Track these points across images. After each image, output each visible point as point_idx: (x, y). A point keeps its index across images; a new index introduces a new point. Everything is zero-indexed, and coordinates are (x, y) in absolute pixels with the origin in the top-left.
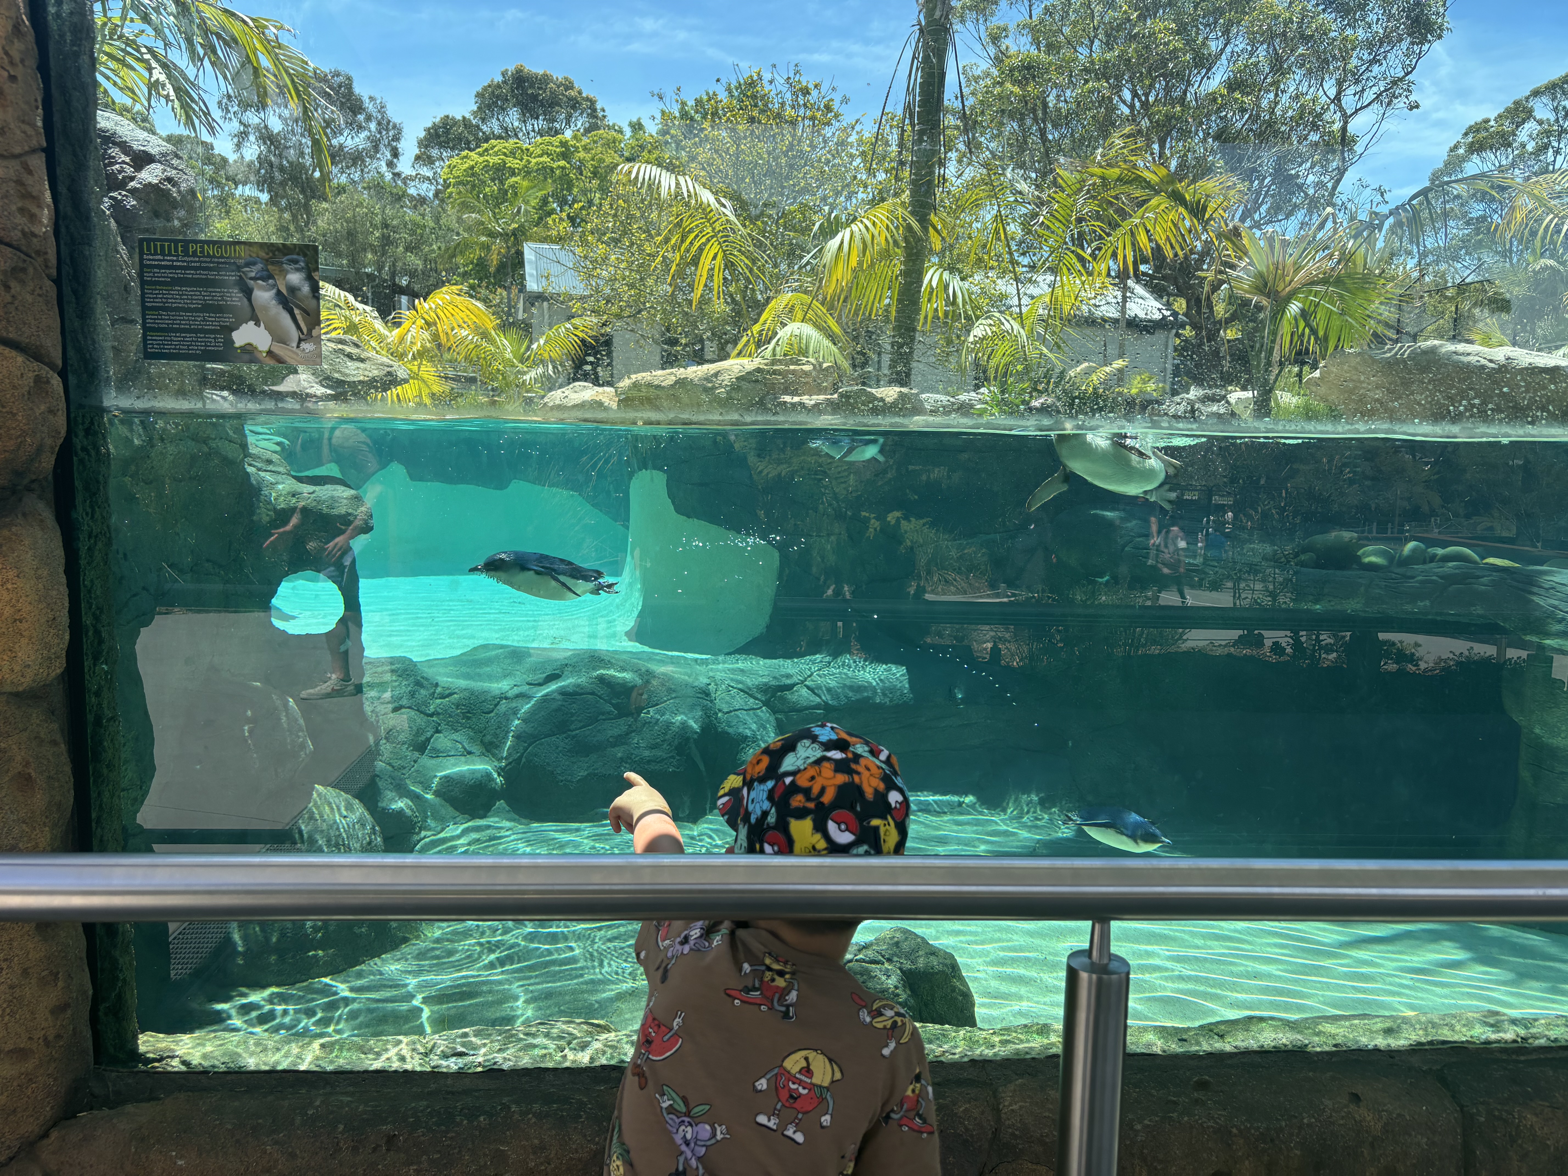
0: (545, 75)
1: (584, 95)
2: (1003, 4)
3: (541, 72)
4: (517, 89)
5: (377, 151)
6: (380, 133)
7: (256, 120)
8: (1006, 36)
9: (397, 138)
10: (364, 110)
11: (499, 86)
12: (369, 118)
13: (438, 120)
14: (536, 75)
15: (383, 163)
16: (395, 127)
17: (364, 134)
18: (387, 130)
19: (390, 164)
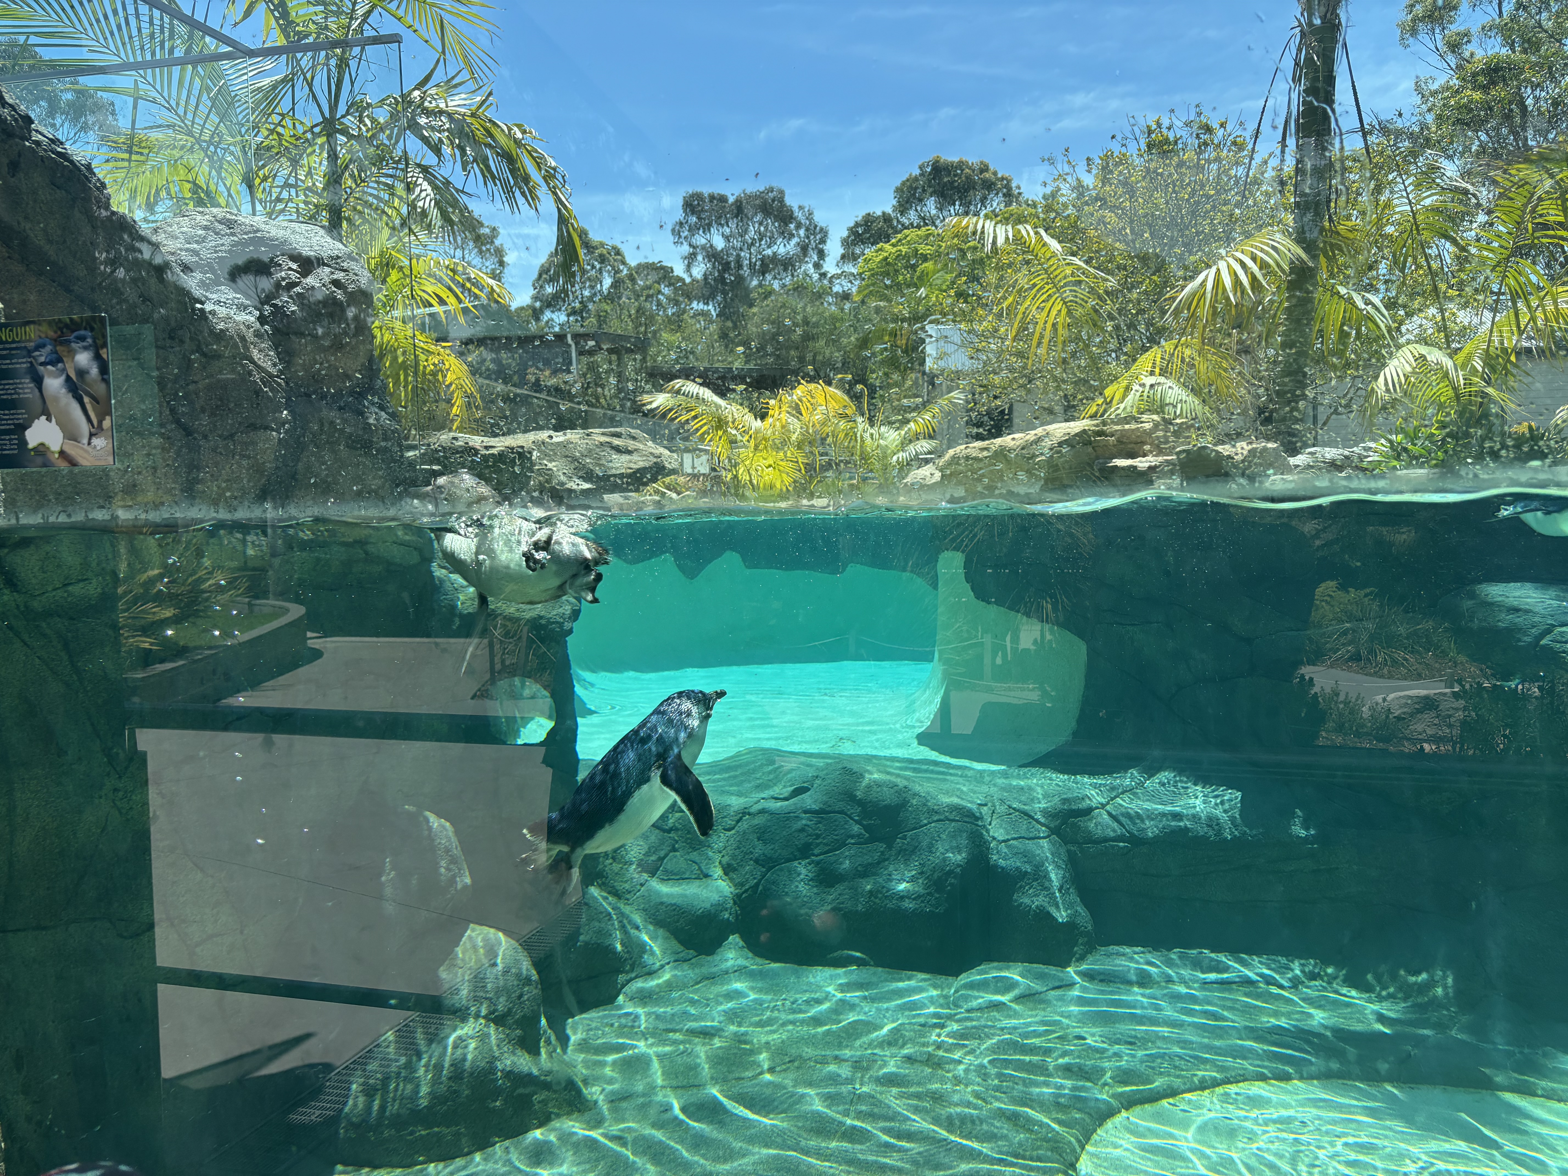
0: (961, 162)
1: (999, 176)
2: (1464, 7)
3: (956, 159)
4: (934, 179)
5: (805, 255)
6: (808, 238)
7: (703, 241)
8: (1469, 41)
9: (823, 241)
10: (795, 219)
11: (916, 179)
12: (799, 226)
13: (860, 218)
14: (952, 163)
15: (811, 265)
16: (822, 229)
17: (795, 241)
18: (815, 234)
19: (817, 266)
